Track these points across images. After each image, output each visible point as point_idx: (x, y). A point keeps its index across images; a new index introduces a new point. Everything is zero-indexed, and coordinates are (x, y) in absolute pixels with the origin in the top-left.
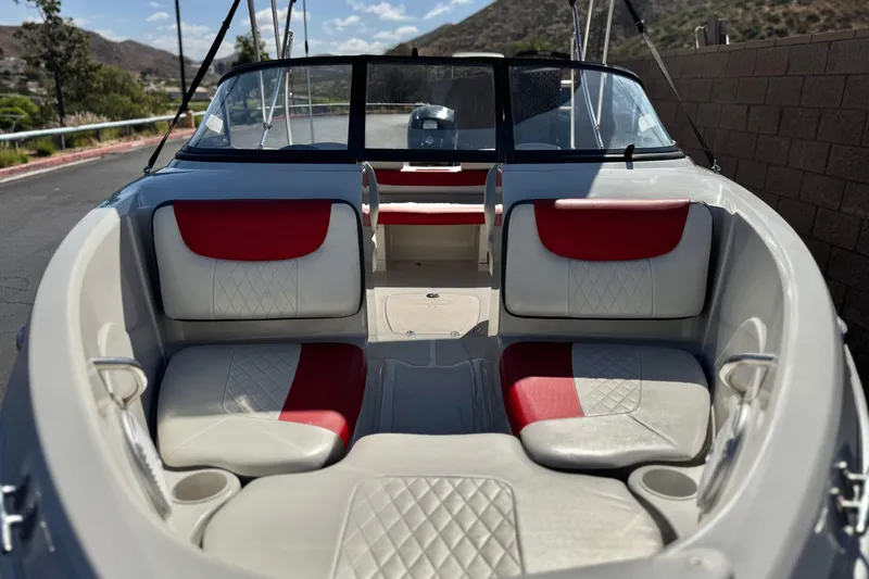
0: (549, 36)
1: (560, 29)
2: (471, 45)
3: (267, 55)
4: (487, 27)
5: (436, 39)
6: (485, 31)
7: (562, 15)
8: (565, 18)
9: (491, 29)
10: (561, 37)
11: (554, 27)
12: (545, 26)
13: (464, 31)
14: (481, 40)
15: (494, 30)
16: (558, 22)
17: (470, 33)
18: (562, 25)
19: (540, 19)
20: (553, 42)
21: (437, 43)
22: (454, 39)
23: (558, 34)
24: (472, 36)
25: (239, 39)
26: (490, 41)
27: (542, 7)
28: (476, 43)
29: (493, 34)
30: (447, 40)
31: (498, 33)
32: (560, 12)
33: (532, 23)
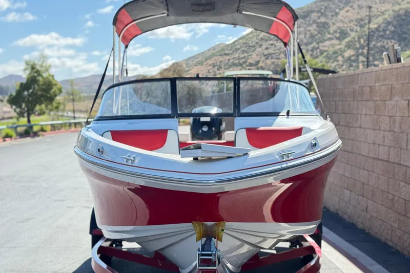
0: (322, 52)
1: (333, 45)
2: (245, 62)
3: (53, 76)
4: (261, 46)
5: (210, 58)
6: (259, 50)
7: (335, 31)
8: (338, 35)
9: (264, 47)
10: (335, 53)
11: (327, 43)
12: (317, 43)
13: (237, 50)
14: (254, 58)
15: (267, 48)
16: (330, 39)
17: (244, 52)
18: (335, 42)
19: (312, 36)
20: (328, 58)
21: (210, 62)
22: (227, 57)
23: (331, 50)
24: (246, 55)
25: (27, 64)
26: (263, 58)
27: (314, 26)
28: (249, 61)
29: (266, 52)
30: (221, 59)
31: (271, 51)
32: (332, 29)
33: (305, 41)
